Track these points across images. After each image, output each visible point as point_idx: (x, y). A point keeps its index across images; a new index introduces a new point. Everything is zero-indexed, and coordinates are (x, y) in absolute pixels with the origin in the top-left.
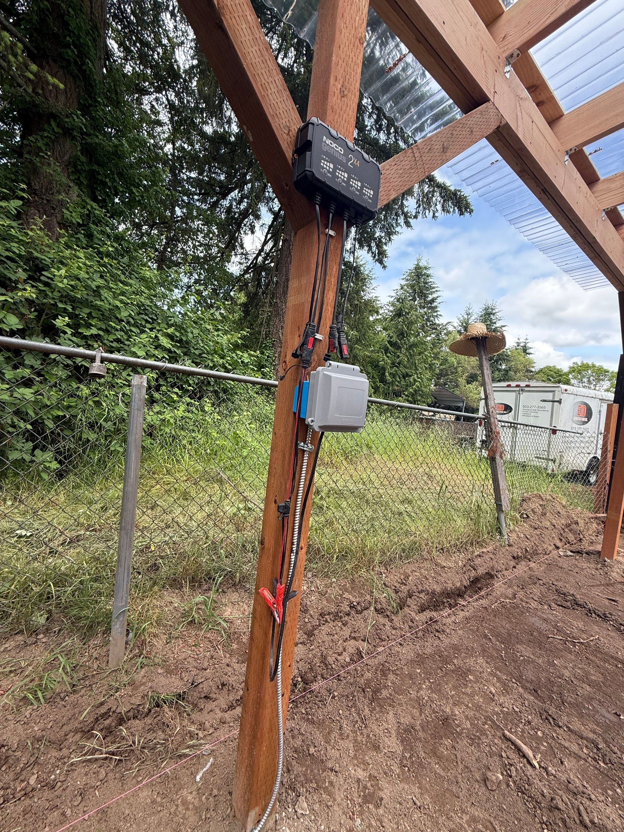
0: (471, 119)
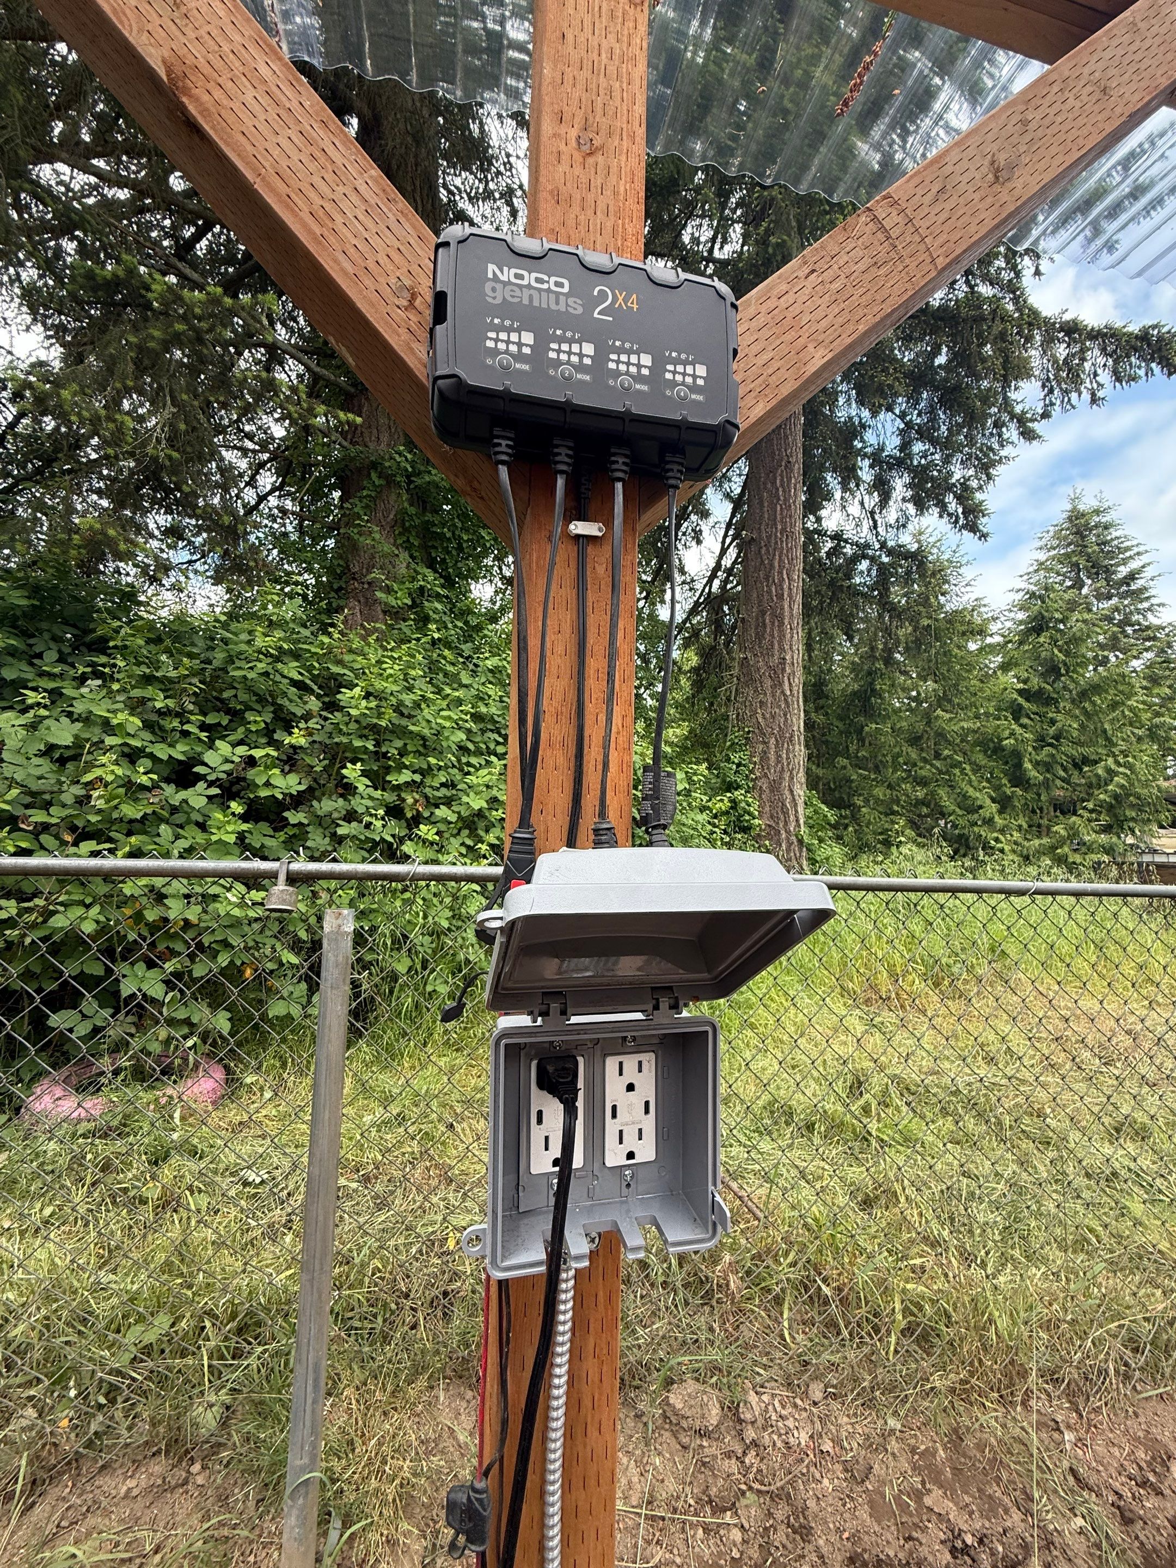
0: (1095, 57)
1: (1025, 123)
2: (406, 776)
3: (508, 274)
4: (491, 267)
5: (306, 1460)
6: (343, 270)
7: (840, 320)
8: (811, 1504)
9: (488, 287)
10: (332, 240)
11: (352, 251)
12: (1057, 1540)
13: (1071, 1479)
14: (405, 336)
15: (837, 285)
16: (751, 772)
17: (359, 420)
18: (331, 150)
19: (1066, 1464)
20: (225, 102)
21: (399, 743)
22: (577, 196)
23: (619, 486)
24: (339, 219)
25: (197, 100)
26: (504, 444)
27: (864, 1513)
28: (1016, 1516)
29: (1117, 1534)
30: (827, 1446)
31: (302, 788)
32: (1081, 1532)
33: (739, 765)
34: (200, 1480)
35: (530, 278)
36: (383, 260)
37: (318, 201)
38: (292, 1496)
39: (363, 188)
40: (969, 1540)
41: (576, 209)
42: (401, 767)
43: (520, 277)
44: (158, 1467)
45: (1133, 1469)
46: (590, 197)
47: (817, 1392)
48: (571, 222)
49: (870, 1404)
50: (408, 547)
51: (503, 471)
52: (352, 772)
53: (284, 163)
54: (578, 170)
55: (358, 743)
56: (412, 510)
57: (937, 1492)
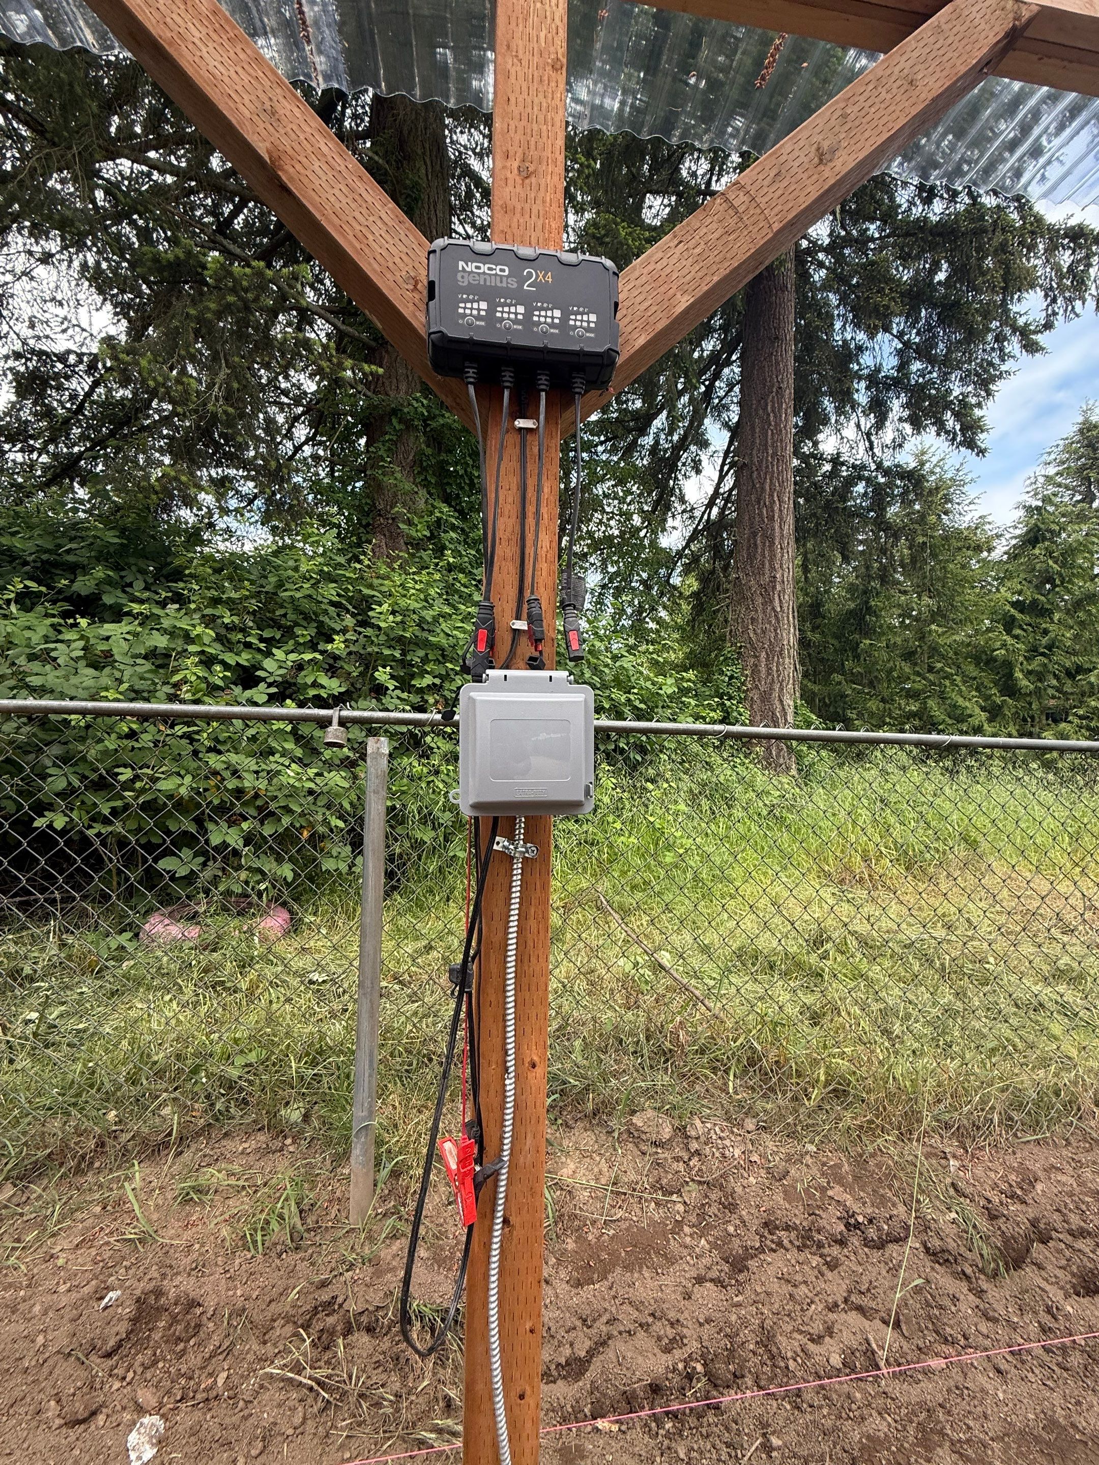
1: (844, 116)
2: (428, 680)
3: (471, 267)
4: (461, 263)
5: (365, 1113)
6: (374, 270)
7: (700, 274)
8: (739, 1190)
9: (459, 275)
10: (367, 250)
11: (378, 257)
12: (933, 1226)
13: (952, 1191)
14: (411, 307)
15: (697, 251)
16: (743, 684)
17: (381, 371)
18: (364, 194)
19: (948, 1181)
20: (302, 171)
21: (421, 653)
22: (518, 207)
23: (543, 394)
24: (371, 237)
25: (286, 172)
26: (471, 372)
27: (779, 1198)
28: (902, 1209)
29: (983, 1224)
30: (755, 1158)
31: (342, 690)
32: (954, 1222)
33: (731, 677)
34: (291, 1149)
35: (484, 268)
36: (397, 260)
37: (358, 227)
38: (357, 1136)
39: (384, 216)
40: (860, 1219)
41: (518, 215)
42: (423, 673)
43: (478, 268)
44: (262, 1137)
45: (1005, 1186)
46: (527, 207)
47: (750, 1124)
48: (515, 225)
49: (792, 1135)
50: (426, 484)
51: (471, 389)
52: (382, 675)
53: (337, 205)
54: (519, 189)
55: (387, 652)
56: (429, 451)
57: (838, 1188)
